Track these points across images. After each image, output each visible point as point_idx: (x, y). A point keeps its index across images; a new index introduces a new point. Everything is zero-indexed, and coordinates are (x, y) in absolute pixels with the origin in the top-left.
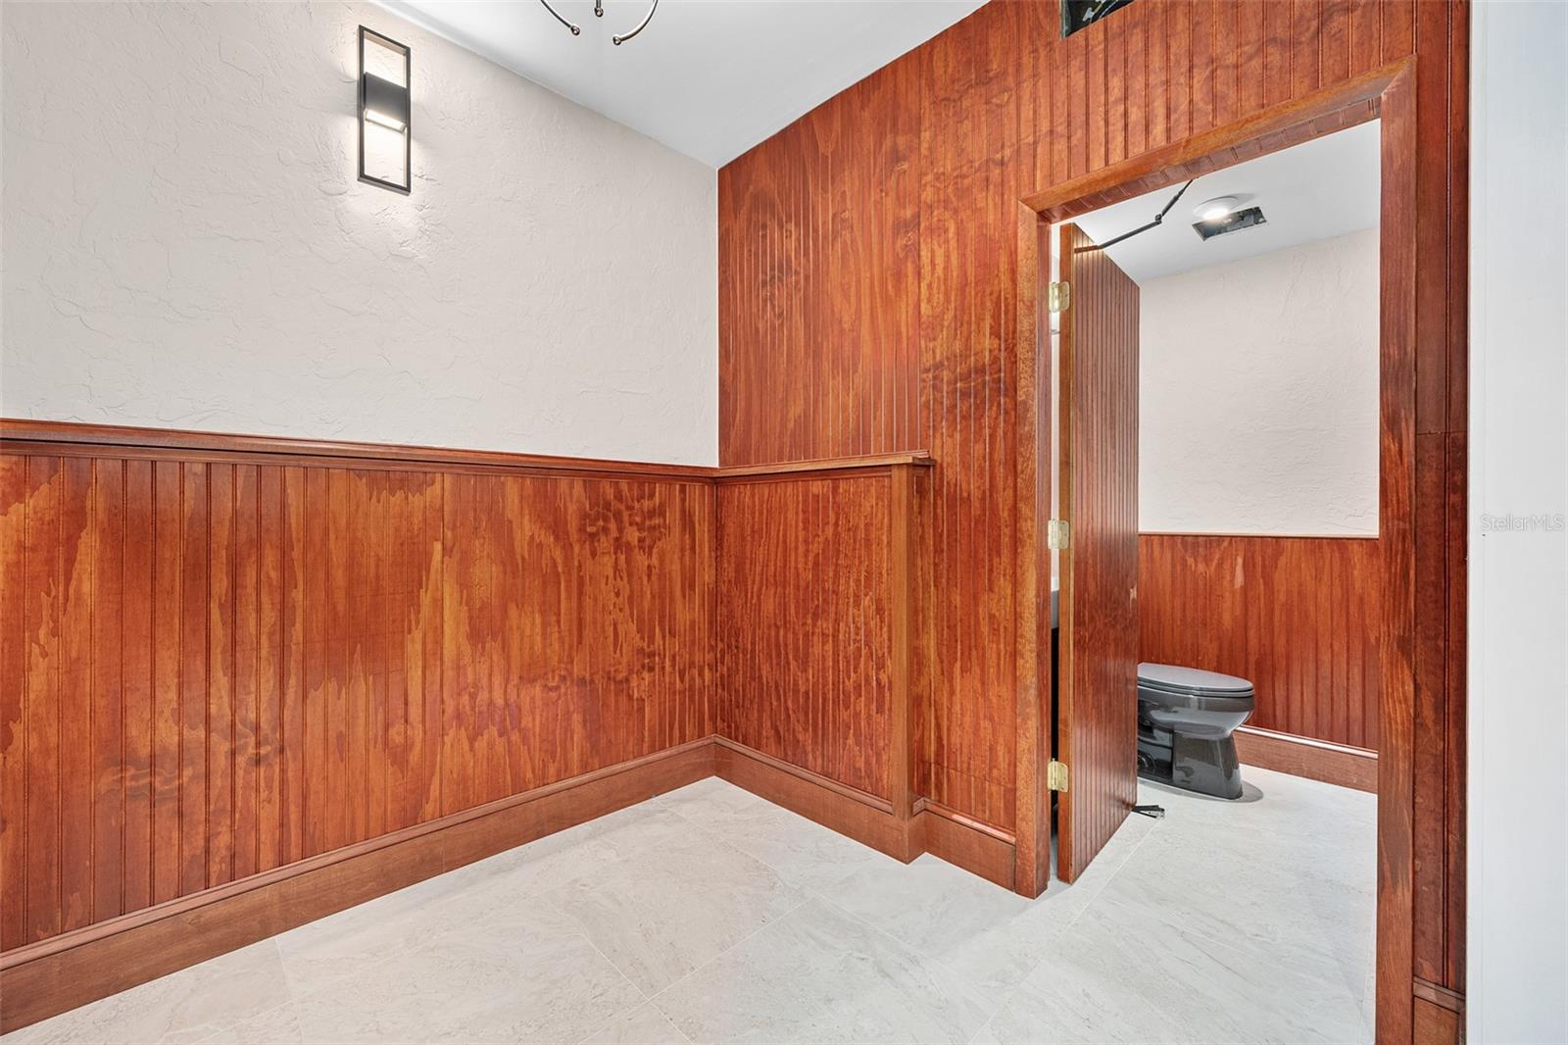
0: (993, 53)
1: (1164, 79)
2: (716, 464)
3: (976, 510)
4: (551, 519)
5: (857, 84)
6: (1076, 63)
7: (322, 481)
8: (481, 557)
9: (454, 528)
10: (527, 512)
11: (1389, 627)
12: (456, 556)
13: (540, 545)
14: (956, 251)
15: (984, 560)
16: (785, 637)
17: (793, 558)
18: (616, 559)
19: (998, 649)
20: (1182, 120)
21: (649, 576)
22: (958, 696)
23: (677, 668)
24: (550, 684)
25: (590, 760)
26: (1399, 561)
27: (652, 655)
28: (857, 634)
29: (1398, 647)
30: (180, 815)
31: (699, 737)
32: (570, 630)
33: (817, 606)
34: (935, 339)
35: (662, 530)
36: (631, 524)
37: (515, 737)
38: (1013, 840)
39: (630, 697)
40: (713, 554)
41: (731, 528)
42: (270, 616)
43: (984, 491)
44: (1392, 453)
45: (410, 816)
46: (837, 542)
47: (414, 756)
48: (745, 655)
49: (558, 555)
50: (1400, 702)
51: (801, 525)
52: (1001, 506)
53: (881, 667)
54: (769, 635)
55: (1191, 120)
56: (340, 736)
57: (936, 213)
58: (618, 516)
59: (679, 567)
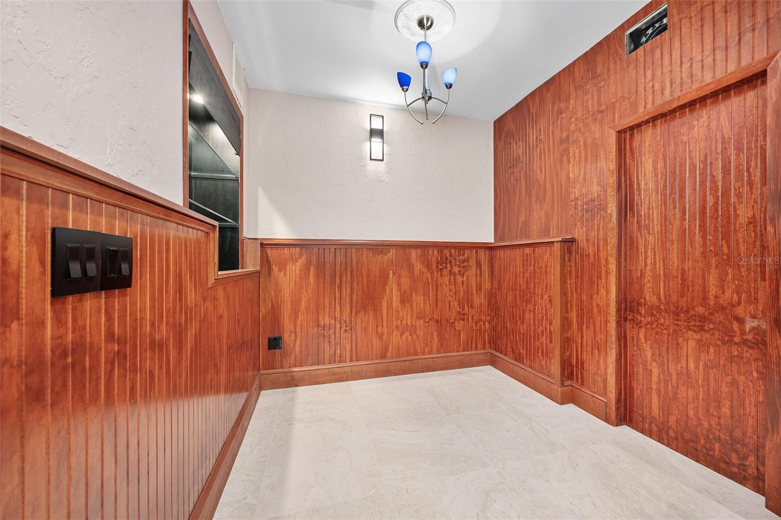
0: (598, 65)
1: (670, 69)
2: (493, 241)
3: (592, 260)
4: (426, 263)
5: (545, 83)
6: (632, 66)
7: (361, 252)
8: (404, 276)
9: (396, 266)
10: (418, 261)
11: (770, 314)
12: (397, 275)
13: (423, 272)
14: (583, 151)
15: (595, 281)
16: (516, 311)
17: (519, 279)
18: (450, 278)
19: (601, 319)
20: (678, 87)
21: (463, 285)
22: (585, 339)
23: (474, 321)
24: (426, 321)
25: (440, 350)
26: (774, 283)
27: (464, 314)
28: (542, 310)
29: (774, 323)
30: (329, 342)
31: (483, 349)
32: (433, 302)
33: (527, 299)
34: (575, 188)
35: (468, 267)
36: (455, 265)
37: (415, 337)
38: (606, 401)
39: (455, 329)
40: (490, 277)
41: (496, 267)
42: (349, 291)
43: (595, 252)
44: (772, 233)
45: (383, 356)
46: (535, 273)
47: (385, 337)
48: (501, 318)
49: (429, 275)
50: (775, 349)
51: (521, 266)
52: (602, 258)
53: (551, 324)
54: (510, 310)
55: (681, 87)
56: (365, 327)
57: (575, 135)
58: (450, 262)
59: (475, 282)
